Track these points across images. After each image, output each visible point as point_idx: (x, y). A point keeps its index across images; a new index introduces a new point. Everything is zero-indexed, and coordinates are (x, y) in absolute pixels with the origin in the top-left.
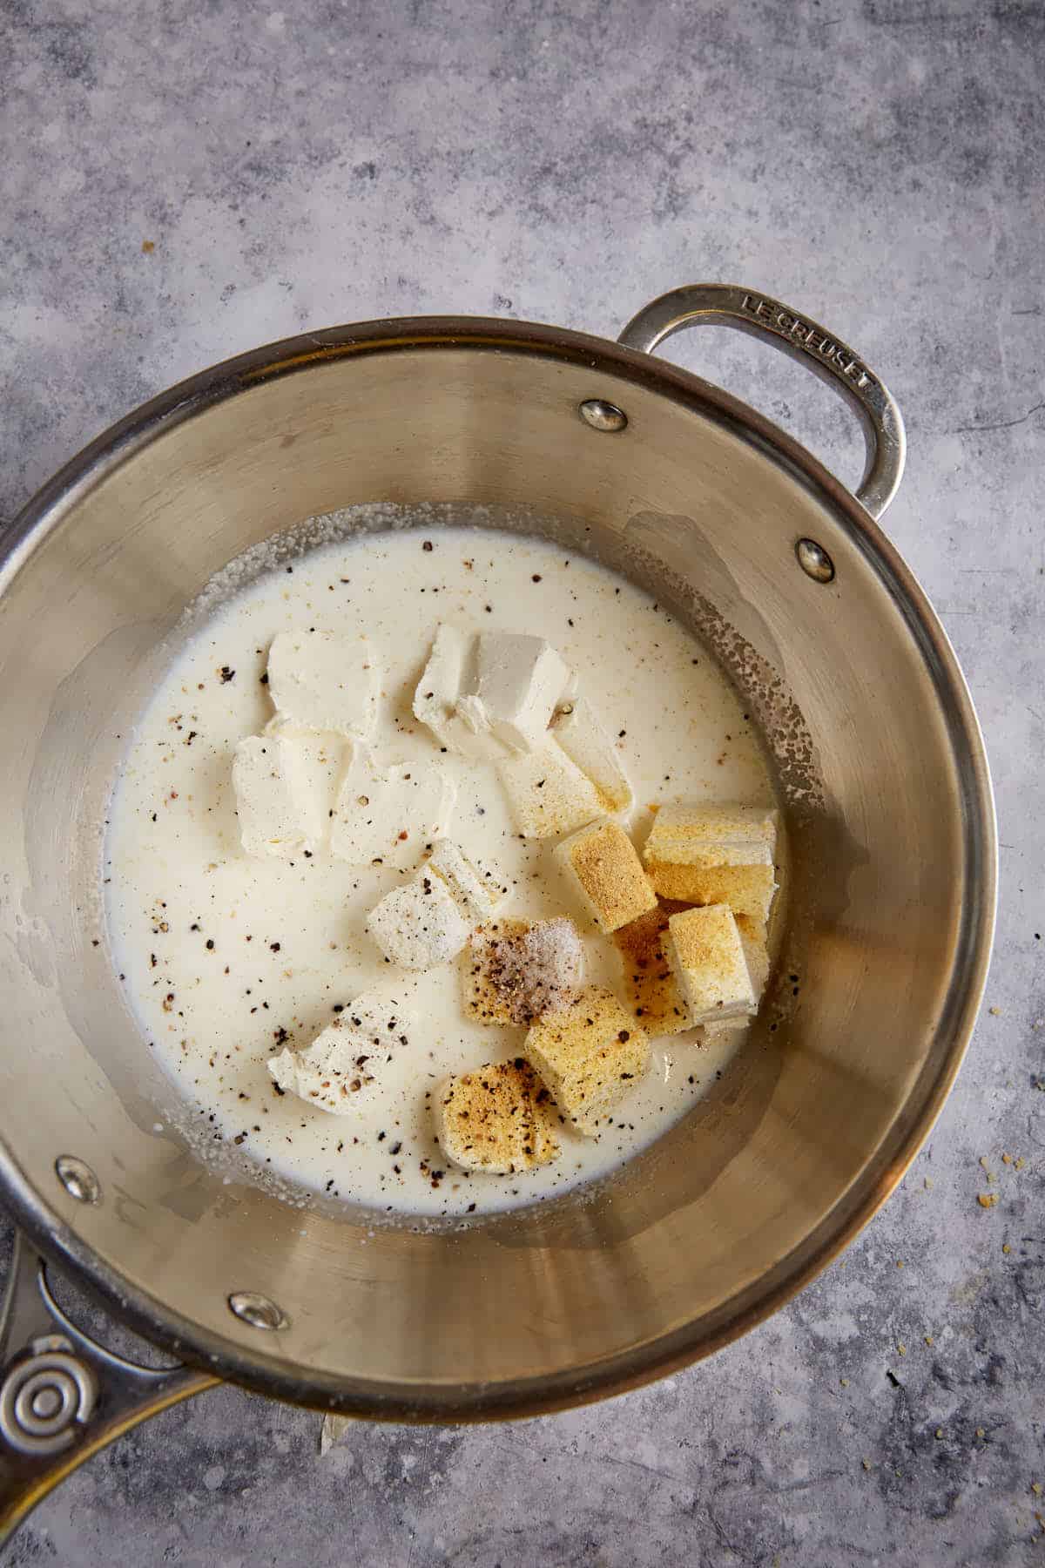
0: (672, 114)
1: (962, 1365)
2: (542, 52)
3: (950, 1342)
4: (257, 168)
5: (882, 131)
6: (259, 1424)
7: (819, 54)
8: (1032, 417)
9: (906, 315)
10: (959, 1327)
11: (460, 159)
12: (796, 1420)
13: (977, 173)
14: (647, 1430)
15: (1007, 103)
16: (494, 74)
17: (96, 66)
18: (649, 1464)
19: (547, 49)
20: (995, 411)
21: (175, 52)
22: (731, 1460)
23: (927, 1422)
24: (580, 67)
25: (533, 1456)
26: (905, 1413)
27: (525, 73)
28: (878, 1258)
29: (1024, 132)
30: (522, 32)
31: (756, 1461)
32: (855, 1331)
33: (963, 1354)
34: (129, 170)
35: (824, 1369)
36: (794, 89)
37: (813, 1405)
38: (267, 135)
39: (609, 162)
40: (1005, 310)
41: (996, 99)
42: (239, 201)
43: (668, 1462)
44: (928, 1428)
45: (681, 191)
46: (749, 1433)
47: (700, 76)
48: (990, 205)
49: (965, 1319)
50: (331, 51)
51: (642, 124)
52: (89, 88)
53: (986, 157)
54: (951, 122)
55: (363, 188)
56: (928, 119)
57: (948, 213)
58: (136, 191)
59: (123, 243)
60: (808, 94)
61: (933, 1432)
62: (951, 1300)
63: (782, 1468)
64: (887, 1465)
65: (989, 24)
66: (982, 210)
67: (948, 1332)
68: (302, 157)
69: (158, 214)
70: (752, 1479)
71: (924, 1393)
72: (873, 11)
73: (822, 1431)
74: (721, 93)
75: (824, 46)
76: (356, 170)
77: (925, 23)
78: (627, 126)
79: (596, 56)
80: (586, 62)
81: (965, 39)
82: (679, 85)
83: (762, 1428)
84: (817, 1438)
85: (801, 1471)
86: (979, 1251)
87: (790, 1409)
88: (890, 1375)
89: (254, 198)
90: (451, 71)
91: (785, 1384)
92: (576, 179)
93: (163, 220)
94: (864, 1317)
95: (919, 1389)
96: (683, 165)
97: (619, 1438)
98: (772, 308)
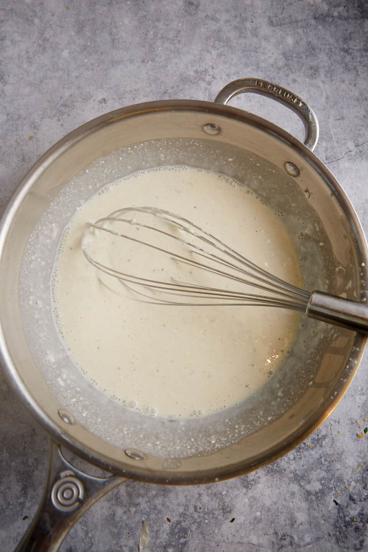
0: (207, 67)
1: (359, 495)
2: (159, 51)
3: (354, 487)
4: (65, 105)
5: (281, 63)
6: (117, 544)
7: (255, 39)
8: (346, 156)
9: (296, 126)
10: (357, 481)
11: (135, 92)
12: (304, 521)
13: (315, 74)
14: (253, 531)
15: (322, 49)
16: (143, 61)
17: (6, 77)
18: (254, 543)
19: (161, 50)
20: (332, 155)
21: (32, 69)
22: (283, 538)
23: (350, 516)
24: (173, 55)
25: (213, 544)
26: (341, 514)
27: (154, 59)
28: (325, 460)
29: (330, 58)
30: (151, 46)
31: (292, 537)
32: (321, 487)
33: (359, 491)
34: (22, 112)
35: (311, 501)
36: (248, 53)
37: (309, 515)
38: (67, 93)
39: (187, 87)
40: (332, 120)
41: (318, 47)
42: (60, 118)
43: (261, 541)
44: (350, 518)
45: (213, 93)
46: (288, 527)
47: (214, 53)
48: (321, 85)
49: (359, 478)
50: (86, 61)
51: (196, 72)
52: (4, 85)
53: (318, 68)
54: (304, 57)
55: (103, 107)
56: (296, 57)
57: (307, 89)
58: (24, 119)
59: (22, 138)
60: (253, 54)
61: (352, 519)
62: (353, 472)
63: (301, 539)
64: (338, 533)
65: (313, 22)
66: (318, 87)
67: (353, 484)
68: (80, 100)
69: (33, 126)
70: (291, 544)
71: (347, 506)
72: (272, 22)
73: (313, 524)
74: (223, 57)
75: (257, 36)
76: (99, 102)
77: (291, 24)
78: (191, 73)
79: (178, 51)
80: (174, 53)
81: (306, 28)
82: (208, 57)
83: (292, 525)
84: (312, 526)
85: (308, 539)
86: (360, 453)
87: (301, 517)
88: (335, 501)
89: (65, 116)
90: (128, 62)
91: (299, 508)
92: (176, 94)
93: (35, 128)
94: (323, 482)
95: (345, 505)
96: (213, 84)
97: (243, 535)
98: (265, 84)
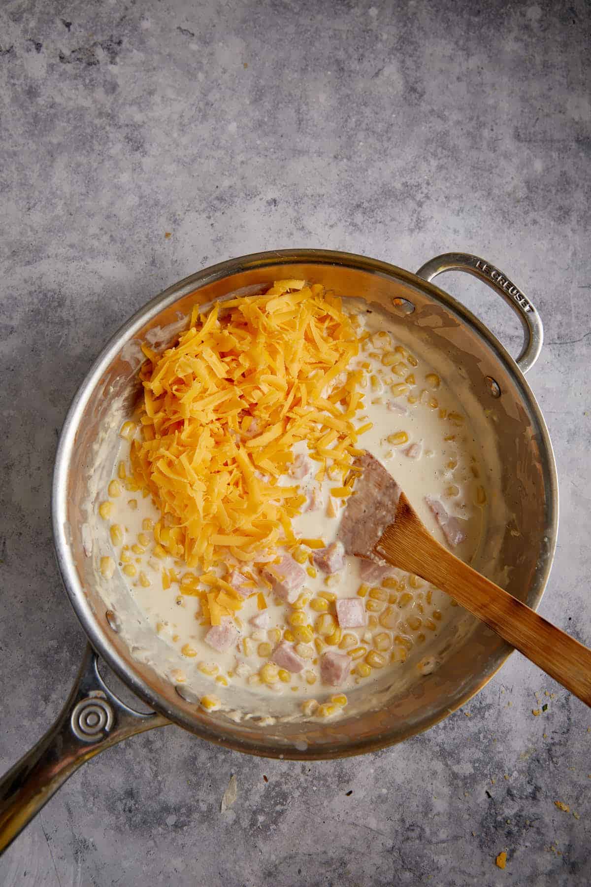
0: (420, 180)
1: (521, 789)
2: (359, 148)
3: (516, 779)
4: (221, 199)
5: (520, 194)
6: (193, 796)
7: (492, 155)
8: (585, 339)
9: (526, 286)
10: (520, 772)
11: (318, 198)
12: (442, 811)
13: (564, 217)
14: (373, 811)
15: (581, 185)
16: (335, 157)
17: (147, 146)
18: (373, 828)
19: (362, 146)
20: (567, 335)
21: (184, 140)
22: (411, 828)
23: (503, 815)
24: (377, 156)
25: (319, 820)
26: (493, 811)
27: (351, 157)
28: (485, 737)
29: (588, 199)
30: (350, 138)
31: (423, 829)
32: (472, 771)
33: (522, 785)
34: (160, 197)
35: (456, 788)
36: (479, 171)
37: (450, 804)
38: (226, 183)
39: (389, 203)
40: (575, 285)
41: (575, 182)
42: (211, 215)
43: (382, 827)
44: (504, 819)
45: (423, 219)
46: (420, 816)
47: (434, 163)
48: (570, 234)
49: (524, 769)
50: (258, 142)
51: (405, 185)
52: (143, 156)
53: (569, 210)
54: (554, 192)
55: (271, 211)
56: (542, 189)
57: (549, 237)
58: (163, 207)
59: (156, 232)
60: (486, 174)
61: (506, 820)
62: (518, 759)
63: (435, 833)
64: (483, 835)
65: (574, 145)
66: (566, 236)
67: (515, 774)
68: (242, 195)
69: (173, 219)
70: (420, 838)
71: (502, 802)
72: (519, 135)
73: (454, 817)
74: (444, 171)
75: (495, 151)
76: (267, 202)
77: (543, 143)
78: (398, 186)
79: (385, 151)
80: (380, 154)
81: (562, 152)
82: (424, 166)
83: (426, 814)
84: (451, 820)
85: (443, 835)
86: (532, 736)
87: (440, 805)
88: (487, 792)
89: (218, 214)
90: (315, 155)
91: (438, 794)
92: (373, 211)
93: (175, 222)
94: (477, 765)
95: (500, 800)
96: (424, 206)
97: (359, 814)
98: (490, 268)
